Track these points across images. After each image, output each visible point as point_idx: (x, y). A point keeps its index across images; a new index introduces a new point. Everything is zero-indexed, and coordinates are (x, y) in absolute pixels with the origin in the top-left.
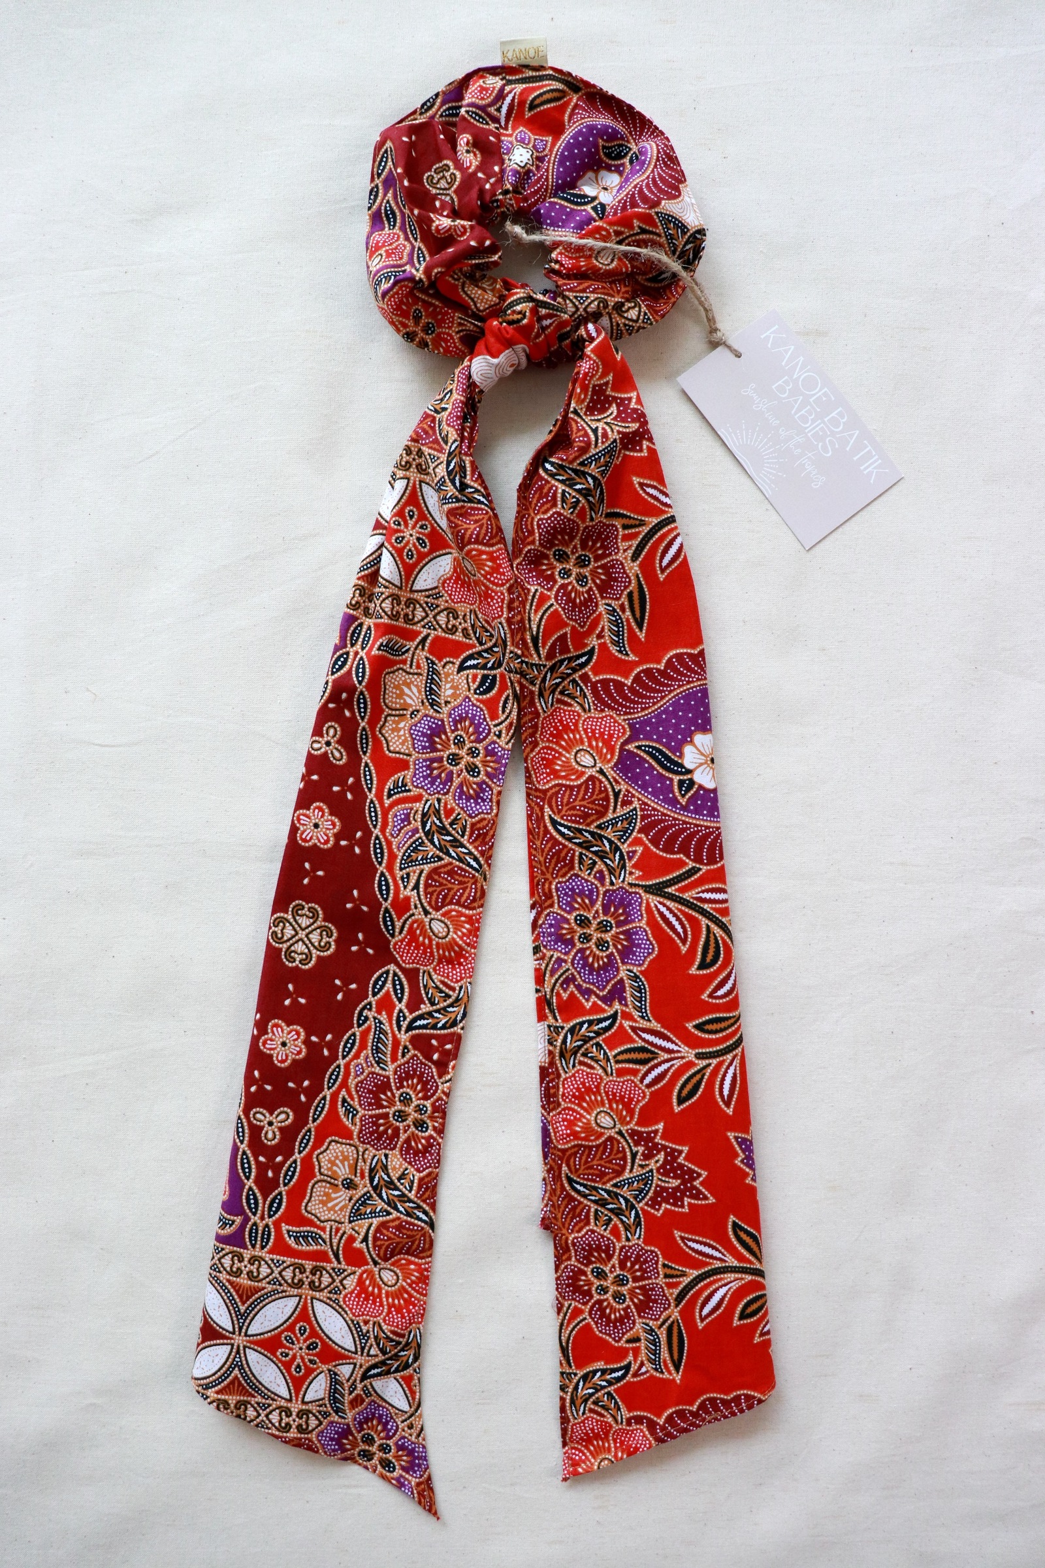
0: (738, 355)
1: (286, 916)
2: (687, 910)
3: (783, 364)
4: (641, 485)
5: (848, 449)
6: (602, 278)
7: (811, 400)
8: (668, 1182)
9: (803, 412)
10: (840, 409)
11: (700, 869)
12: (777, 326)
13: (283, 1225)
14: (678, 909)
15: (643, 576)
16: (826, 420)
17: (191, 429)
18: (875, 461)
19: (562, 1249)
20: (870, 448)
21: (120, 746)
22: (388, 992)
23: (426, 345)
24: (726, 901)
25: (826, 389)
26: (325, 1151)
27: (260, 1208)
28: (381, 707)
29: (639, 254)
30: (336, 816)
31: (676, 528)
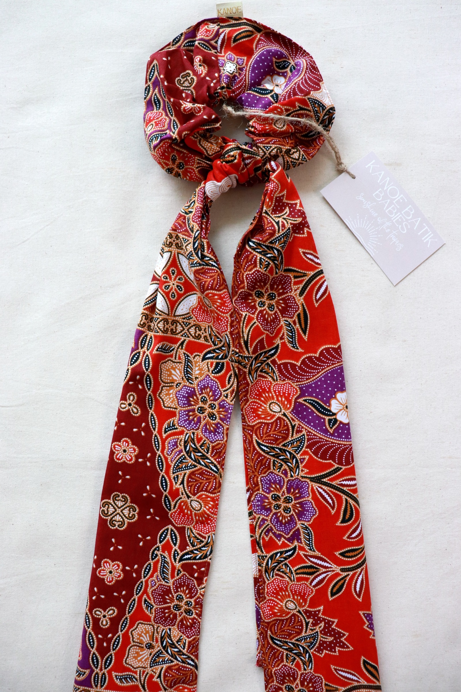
0: (354, 178)
1: (109, 501)
2: (334, 491)
3: (379, 181)
4: (304, 253)
5: (415, 228)
6: (278, 136)
7: (394, 202)
8: (327, 639)
9: (390, 208)
10: (410, 206)
11: (341, 468)
12: (374, 161)
13: (113, 672)
14: (329, 490)
15: (306, 305)
16: (403, 212)
17: (47, 226)
18: (430, 235)
19: (268, 676)
20: (427, 227)
21: (11, 406)
22: (168, 540)
23: (179, 175)
24: (355, 485)
25: (402, 196)
26: (135, 629)
27: (100, 664)
28: (159, 382)
29: (299, 122)
30: (136, 445)
31: (324, 277)
